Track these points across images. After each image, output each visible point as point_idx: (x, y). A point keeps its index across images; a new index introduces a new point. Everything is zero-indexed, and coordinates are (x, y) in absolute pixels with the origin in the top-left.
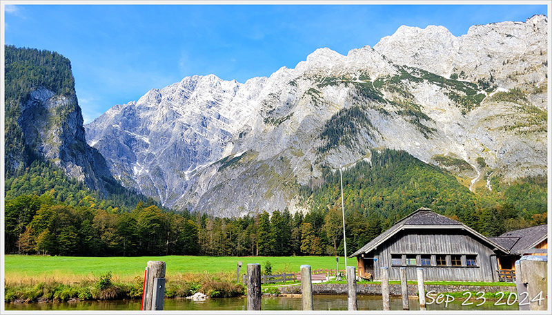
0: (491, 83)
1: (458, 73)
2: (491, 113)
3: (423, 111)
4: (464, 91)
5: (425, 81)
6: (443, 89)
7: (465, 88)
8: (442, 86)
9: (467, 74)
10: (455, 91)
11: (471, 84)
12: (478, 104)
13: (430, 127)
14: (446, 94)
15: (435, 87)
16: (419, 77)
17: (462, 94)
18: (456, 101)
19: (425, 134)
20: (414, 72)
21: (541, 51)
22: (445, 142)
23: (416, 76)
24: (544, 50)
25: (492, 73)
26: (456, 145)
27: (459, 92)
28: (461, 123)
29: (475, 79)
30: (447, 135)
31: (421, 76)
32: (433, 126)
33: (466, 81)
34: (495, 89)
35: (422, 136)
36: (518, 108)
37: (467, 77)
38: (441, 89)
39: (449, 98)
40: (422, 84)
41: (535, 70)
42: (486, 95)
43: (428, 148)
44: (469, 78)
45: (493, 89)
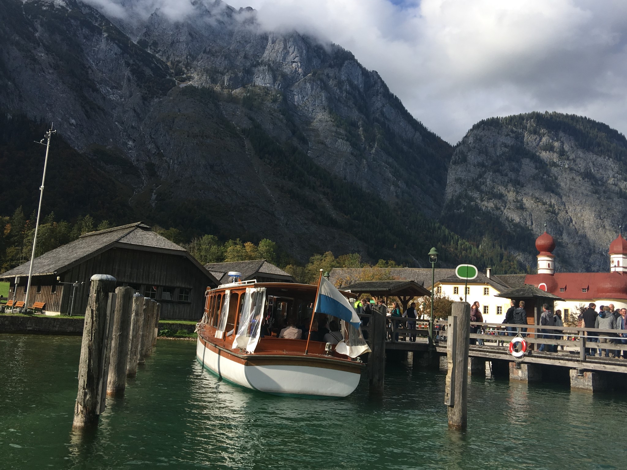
0: (186, 71)
1: (150, 40)
2: (177, 110)
3: (91, 76)
6: (126, 55)
8: (125, 50)
9: (160, 47)
10: (141, 64)
11: (161, 62)
12: (164, 93)
13: (97, 102)
14: (128, 63)
15: (115, 48)
16: (97, 25)
18: (138, 77)
19: (86, 111)
20: (90, 15)
21: (245, 54)
22: (111, 130)
23: (93, 22)
24: (248, 53)
25: (188, 58)
26: (125, 137)
27: (145, 68)
28: (139, 110)
29: (168, 57)
30: (116, 121)
31: (100, 25)
32: (101, 102)
33: (157, 55)
34: (188, 81)
35: (82, 112)
36: (208, 113)
37: (159, 51)
38: (123, 54)
39: (131, 71)
40: (98, 36)
41: (234, 74)
42: (176, 83)
43: (87, 132)
44: (161, 53)
45: (185, 79)
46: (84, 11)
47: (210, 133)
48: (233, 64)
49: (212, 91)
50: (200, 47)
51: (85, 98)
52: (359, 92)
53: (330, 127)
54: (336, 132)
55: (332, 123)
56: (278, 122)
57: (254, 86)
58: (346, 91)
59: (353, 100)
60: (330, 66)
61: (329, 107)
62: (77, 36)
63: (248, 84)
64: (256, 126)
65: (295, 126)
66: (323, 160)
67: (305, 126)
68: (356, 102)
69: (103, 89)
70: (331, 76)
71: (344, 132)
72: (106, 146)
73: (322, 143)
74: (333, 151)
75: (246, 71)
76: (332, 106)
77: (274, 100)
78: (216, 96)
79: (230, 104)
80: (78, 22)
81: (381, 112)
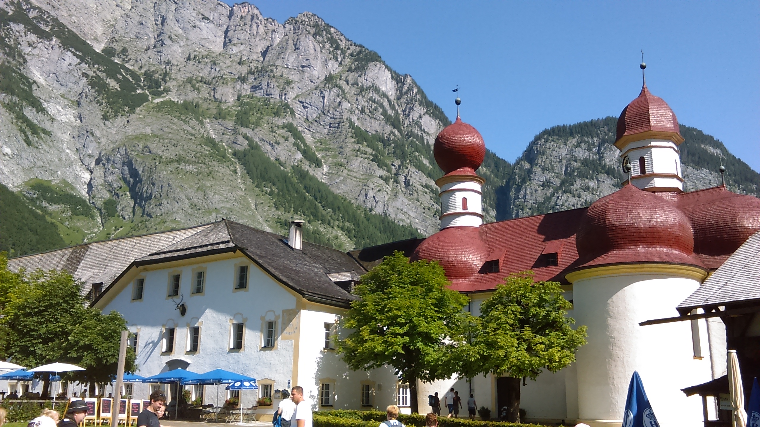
0: (163, 83)
1: (118, 47)
2: (148, 130)
4: (117, 80)
5: (55, 41)
6: (84, 65)
7: (120, 77)
8: (82, 59)
10: (103, 75)
11: (133, 74)
12: (132, 110)
13: (42, 126)
14: (85, 75)
15: (70, 58)
16: (47, 29)
17: (113, 84)
18: (99, 92)
19: (26, 136)
20: (40, 18)
21: (241, 59)
22: (60, 160)
23: (43, 27)
24: (244, 58)
25: (168, 67)
26: (78, 169)
27: (108, 80)
28: (98, 133)
29: (141, 67)
30: (68, 148)
31: (51, 30)
32: (47, 125)
33: (127, 65)
34: (165, 94)
35: (21, 138)
36: (189, 133)
37: (130, 59)
38: (79, 64)
39: (89, 85)
40: (48, 43)
41: (227, 84)
42: (150, 98)
43: (26, 164)
44: (132, 62)
45: (162, 93)
46: (32, 14)
47: (190, 157)
48: (226, 71)
49: (197, 106)
50: (183, 52)
51: (25, 120)
52: (389, 101)
53: (351, 144)
54: (359, 150)
55: (353, 140)
56: (282, 141)
57: (252, 97)
58: (371, 99)
59: (381, 110)
60: (350, 70)
61: (350, 120)
62: (20, 44)
63: (244, 96)
64: (253, 146)
65: (305, 145)
66: (343, 186)
67: (318, 144)
68: (384, 113)
69: (52, 108)
70: (351, 82)
71: (369, 150)
72: (51, 181)
73: (341, 165)
74: (355, 174)
75: (243, 80)
76: (354, 118)
77: (277, 114)
78: (203, 111)
79: (220, 120)
80: (22, 26)
81: (417, 124)
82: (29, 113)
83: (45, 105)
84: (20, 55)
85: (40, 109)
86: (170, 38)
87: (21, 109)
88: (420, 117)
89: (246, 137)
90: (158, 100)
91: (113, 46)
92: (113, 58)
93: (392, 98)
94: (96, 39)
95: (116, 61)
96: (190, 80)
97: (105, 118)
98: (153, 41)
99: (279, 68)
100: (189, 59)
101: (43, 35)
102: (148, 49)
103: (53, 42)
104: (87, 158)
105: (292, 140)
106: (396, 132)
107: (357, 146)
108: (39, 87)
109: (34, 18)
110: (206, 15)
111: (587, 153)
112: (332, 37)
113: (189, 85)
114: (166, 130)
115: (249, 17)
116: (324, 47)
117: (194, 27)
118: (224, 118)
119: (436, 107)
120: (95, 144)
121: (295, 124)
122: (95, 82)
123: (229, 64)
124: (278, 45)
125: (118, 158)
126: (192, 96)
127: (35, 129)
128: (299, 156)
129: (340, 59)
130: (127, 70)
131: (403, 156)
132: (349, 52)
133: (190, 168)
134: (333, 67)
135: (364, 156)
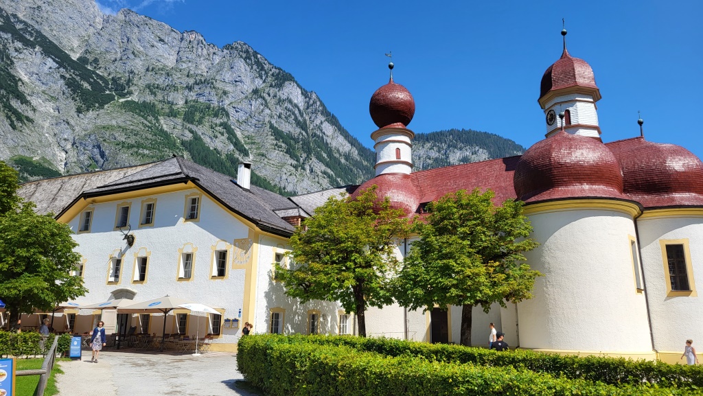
0: (127, 87)
1: (90, 58)
2: (114, 123)
3: (21, 88)
4: (90, 83)
5: (37, 48)
6: (62, 69)
7: (92, 80)
9: (101, 64)
10: (78, 78)
11: (101, 78)
12: (101, 106)
13: (26, 114)
14: (63, 77)
15: (50, 62)
16: (32, 39)
17: (86, 85)
18: (74, 91)
19: (12, 121)
20: (25, 30)
21: (189, 73)
22: (40, 141)
23: (28, 37)
24: (192, 72)
25: (131, 75)
26: (56, 149)
27: (82, 82)
28: (72, 122)
29: (109, 74)
30: (47, 133)
31: (35, 39)
32: (30, 114)
33: (97, 72)
34: (128, 96)
35: (7, 123)
36: (146, 126)
37: (100, 68)
38: (58, 68)
39: (66, 85)
40: (32, 50)
41: (177, 90)
42: (116, 98)
43: (11, 143)
44: (102, 70)
45: (125, 95)
46: (19, 26)
47: (147, 143)
48: (177, 81)
49: (154, 105)
50: (143, 65)
51: (11, 108)
52: (299, 110)
53: (271, 140)
54: (276, 145)
55: (273, 137)
56: (219, 135)
57: (197, 102)
58: (286, 108)
59: (293, 117)
60: (271, 86)
61: (270, 122)
62: (8, 49)
63: (191, 101)
64: (197, 138)
65: (237, 139)
66: (264, 171)
67: (246, 139)
68: (296, 119)
69: (35, 101)
70: (272, 95)
71: (283, 145)
72: (32, 157)
73: (263, 155)
74: (273, 162)
75: (190, 88)
76: (273, 121)
77: (216, 115)
78: (158, 110)
79: (171, 118)
80: (10, 35)
81: (319, 128)
82: (15, 104)
83: (29, 98)
84: (8, 58)
85: (24, 101)
86: (133, 53)
87: (8, 100)
88: (322, 123)
89: (191, 131)
90: (122, 100)
91: (86, 56)
92: (86, 66)
93: (301, 108)
94: (72, 50)
95: (89, 68)
96: (148, 86)
97: (79, 111)
98: (119, 55)
99: (218, 82)
100: (147, 70)
101: (27, 43)
102: (116, 60)
103: (36, 50)
104: (63, 142)
105: (226, 135)
106: (304, 133)
107: (275, 142)
108: (23, 84)
109: (21, 29)
110: (162, 37)
111: (438, 154)
112: (258, 61)
113: (148, 90)
114: (128, 122)
115: (196, 42)
116: (252, 68)
117: (153, 46)
118: (175, 116)
119: (333, 116)
120: (70, 131)
121: (229, 123)
122: (71, 83)
123: (180, 76)
124: (218, 64)
125: (90, 143)
126: (149, 98)
127: (20, 117)
128: (232, 147)
129: (264, 78)
130: (98, 75)
131: (309, 152)
132: (271, 73)
133: (146, 152)
134: (259, 83)
135: (280, 149)
